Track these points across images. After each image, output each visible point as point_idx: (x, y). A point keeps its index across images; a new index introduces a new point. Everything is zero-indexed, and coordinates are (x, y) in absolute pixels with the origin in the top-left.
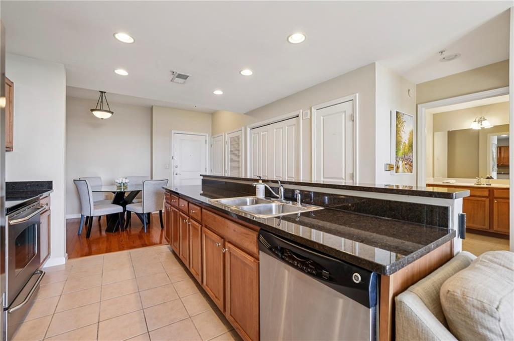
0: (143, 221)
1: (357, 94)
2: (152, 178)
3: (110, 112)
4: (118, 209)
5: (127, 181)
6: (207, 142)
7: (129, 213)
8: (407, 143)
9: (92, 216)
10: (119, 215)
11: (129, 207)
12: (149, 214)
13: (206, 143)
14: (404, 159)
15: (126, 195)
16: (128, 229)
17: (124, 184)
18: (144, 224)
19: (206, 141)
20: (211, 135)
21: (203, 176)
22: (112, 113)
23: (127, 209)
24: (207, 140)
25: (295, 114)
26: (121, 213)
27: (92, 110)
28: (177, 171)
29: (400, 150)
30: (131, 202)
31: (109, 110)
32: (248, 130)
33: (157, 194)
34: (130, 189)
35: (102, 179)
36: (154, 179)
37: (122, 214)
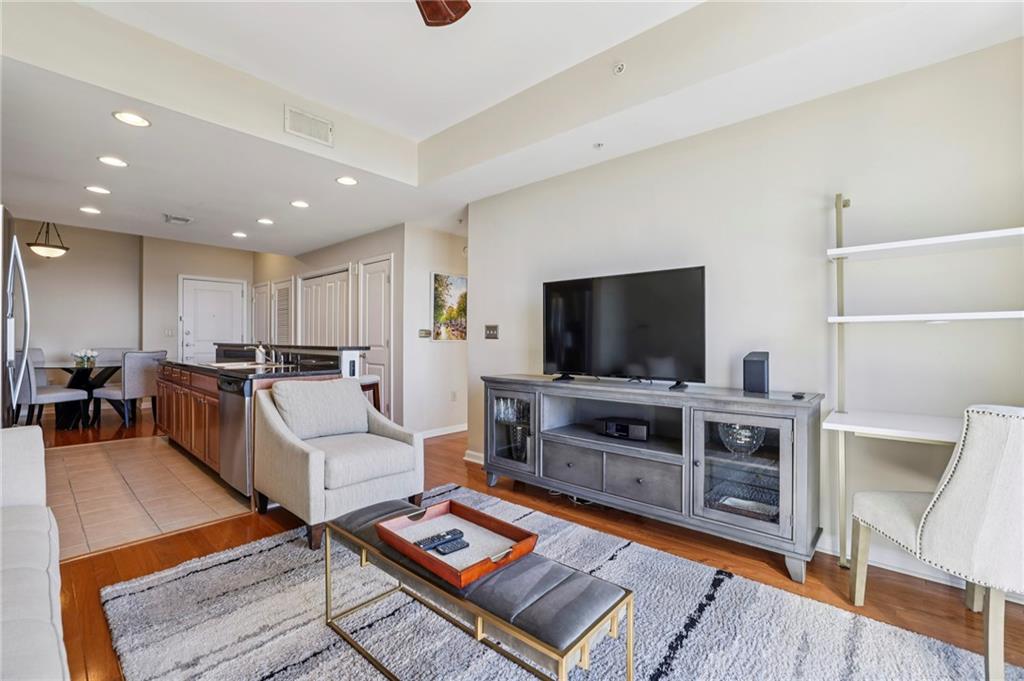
0: (122, 415)
1: (392, 255)
2: (141, 348)
3: (62, 248)
4: (80, 395)
5: (95, 354)
6: (245, 294)
7: (98, 402)
8: (455, 307)
9: (33, 403)
10: (81, 404)
11: (97, 393)
12: (133, 402)
13: (243, 296)
14: (450, 323)
15: (92, 376)
16: (96, 426)
17: (89, 358)
18: (124, 417)
19: (243, 292)
20: (252, 282)
21: (220, 345)
22: (67, 249)
23: (94, 396)
24: (245, 291)
25: (344, 267)
26: (84, 401)
27: (29, 245)
28: (188, 339)
29: (442, 315)
30: (101, 386)
31: (60, 245)
32: (299, 281)
33: (147, 372)
34: (100, 364)
35: (44, 351)
36: (144, 349)
37: (86, 403)
